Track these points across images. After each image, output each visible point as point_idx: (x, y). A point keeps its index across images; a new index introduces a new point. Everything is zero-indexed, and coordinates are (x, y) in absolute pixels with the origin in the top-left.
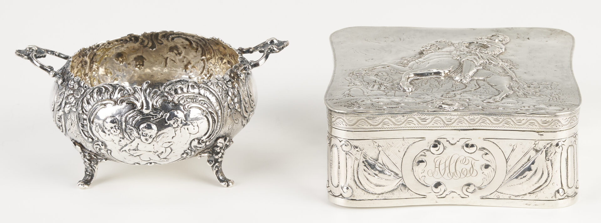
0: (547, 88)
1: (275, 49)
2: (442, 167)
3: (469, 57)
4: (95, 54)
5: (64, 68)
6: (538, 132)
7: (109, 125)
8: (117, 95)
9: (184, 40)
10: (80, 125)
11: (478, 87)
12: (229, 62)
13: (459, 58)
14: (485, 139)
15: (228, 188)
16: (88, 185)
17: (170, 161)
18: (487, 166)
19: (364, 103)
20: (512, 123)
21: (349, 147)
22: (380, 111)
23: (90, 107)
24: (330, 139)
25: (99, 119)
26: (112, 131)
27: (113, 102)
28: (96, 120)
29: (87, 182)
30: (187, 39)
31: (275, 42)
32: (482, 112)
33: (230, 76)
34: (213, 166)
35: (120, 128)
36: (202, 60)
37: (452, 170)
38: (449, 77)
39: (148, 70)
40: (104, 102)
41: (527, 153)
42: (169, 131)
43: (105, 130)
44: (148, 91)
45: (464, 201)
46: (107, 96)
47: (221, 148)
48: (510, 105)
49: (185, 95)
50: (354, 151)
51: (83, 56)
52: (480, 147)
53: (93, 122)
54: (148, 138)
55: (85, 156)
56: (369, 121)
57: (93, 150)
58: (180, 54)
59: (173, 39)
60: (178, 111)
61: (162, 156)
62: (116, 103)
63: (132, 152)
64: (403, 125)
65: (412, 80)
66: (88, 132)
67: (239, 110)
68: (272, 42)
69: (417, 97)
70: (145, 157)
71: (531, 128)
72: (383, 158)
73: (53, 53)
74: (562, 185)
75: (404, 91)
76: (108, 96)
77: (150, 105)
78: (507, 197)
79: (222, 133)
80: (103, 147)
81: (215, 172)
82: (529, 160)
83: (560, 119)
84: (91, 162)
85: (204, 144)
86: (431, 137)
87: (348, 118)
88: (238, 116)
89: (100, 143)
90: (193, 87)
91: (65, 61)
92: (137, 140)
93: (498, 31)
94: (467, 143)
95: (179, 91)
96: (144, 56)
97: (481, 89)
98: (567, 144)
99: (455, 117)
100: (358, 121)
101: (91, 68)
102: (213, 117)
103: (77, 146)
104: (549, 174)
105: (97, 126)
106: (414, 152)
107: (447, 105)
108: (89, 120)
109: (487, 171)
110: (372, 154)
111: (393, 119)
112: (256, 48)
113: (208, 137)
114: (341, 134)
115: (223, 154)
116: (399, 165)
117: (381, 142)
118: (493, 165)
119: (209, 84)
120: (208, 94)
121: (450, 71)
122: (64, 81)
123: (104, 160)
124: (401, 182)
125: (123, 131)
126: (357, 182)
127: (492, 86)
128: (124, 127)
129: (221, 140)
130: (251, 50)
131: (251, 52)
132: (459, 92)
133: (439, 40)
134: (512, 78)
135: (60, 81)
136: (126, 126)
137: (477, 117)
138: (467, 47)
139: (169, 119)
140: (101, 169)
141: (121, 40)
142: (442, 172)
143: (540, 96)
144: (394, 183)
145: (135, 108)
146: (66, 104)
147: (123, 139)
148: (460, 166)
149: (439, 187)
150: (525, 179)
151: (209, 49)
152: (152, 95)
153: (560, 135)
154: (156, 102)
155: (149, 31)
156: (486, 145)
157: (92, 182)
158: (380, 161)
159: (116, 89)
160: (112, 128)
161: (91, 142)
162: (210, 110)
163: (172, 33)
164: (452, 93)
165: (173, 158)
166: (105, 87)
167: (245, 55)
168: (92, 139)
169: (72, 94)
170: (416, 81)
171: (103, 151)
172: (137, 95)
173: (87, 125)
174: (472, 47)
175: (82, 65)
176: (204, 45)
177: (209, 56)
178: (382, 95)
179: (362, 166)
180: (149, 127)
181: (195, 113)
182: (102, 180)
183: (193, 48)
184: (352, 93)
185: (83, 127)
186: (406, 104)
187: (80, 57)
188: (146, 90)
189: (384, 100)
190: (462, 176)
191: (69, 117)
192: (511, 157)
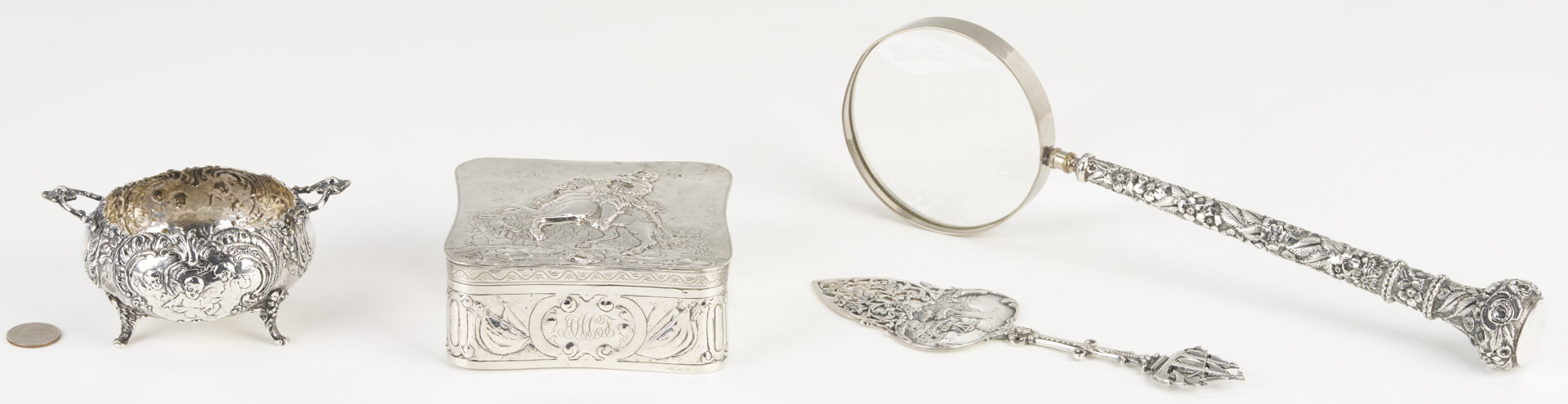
0: (695, 238)
1: (336, 190)
2: (575, 326)
3: (610, 201)
4: (131, 193)
5: (98, 212)
6: (681, 289)
7: (149, 279)
8: (159, 246)
9: (231, 176)
10: (117, 278)
11: (617, 235)
12: (282, 201)
13: (598, 200)
14: (622, 296)
15: (283, 346)
16: (126, 344)
17: (219, 317)
18: (625, 326)
19: (487, 254)
20: (653, 279)
21: (471, 302)
22: (505, 263)
23: (128, 258)
24: (449, 293)
25: (138, 271)
26: (153, 285)
27: (155, 254)
28: (135, 273)
29: (124, 340)
30: (234, 175)
31: (336, 181)
32: (619, 266)
33: (285, 221)
34: (266, 322)
35: (163, 282)
36: (252, 198)
37: (586, 329)
38: (586, 223)
39: (190, 211)
40: (144, 253)
41: (669, 312)
42: (216, 286)
43: (146, 285)
44: (194, 241)
45: (599, 364)
46: (147, 246)
47: (275, 302)
48: (652, 258)
49: (235, 245)
50: (475, 307)
51: (118, 196)
52: (617, 304)
53: (131, 275)
54: (193, 293)
55: (121, 311)
56: (493, 275)
57: (131, 306)
58: (226, 191)
59: (218, 175)
60: (228, 263)
61: (209, 313)
62: (157, 254)
63: (175, 309)
64: (531, 280)
65: (544, 227)
66: (126, 286)
67: (296, 260)
68: (332, 182)
69: (548, 248)
70: (191, 314)
71: (674, 285)
72: (508, 316)
73: (83, 193)
74: (709, 348)
75: (534, 239)
76: (149, 247)
77: (197, 257)
78: (647, 360)
79: (276, 286)
80: (143, 303)
81: (268, 328)
82: (671, 320)
83: (707, 275)
84: (129, 318)
85: (256, 299)
86: (563, 292)
87: (469, 270)
88: (295, 265)
89: (140, 299)
90: (244, 235)
91: (98, 203)
92: (182, 296)
93: (646, 165)
94: (602, 300)
95: (229, 241)
96: (186, 193)
97: (621, 238)
98: (714, 303)
99: (590, 272)
100: (480, 274)
101: (126, 208)
102: (266, 269)
103: (113, 301)
104: (693, 336)
105: (136, 280)
106: (544, 308)
107: (581, 257)
108: (128, 272)
109: (624, 331)
110: (496, 311)
111: (520, 274)
112: (314, 187)
113: (261, 291)
114: (463, 289)
115: (277, 308)
116: (527, 325)
117: (506, 298)
118: (631, 325)
119: (262, 232)
120: (260, 243)
121: (587, 216)
122: (98, 227)
123: (144, 317)
124: (528, 342)
125: (166, 285)
126: (480, 342)
127: (633, 234)
128: (166, 281)
129: (276, 294)
130: (308, 190)
131: (309, 192)
132: (595, 241)
133: (578, 177)
134: (657, 225)
135: (94, 228)
136: (169, 280)
137: (614, 272)
138: (609, 187)
139: (218, 272)
140: (140, 325)
141: (160, 176)
142: (575, 332)
143: (686, 247)
144: (520, 343)
145: (179, 260)
146: (100, 254)
147: (166, 294)
148: (594, 326)
149: (571, 348)
150: (667, 341)
151: (260, 186)
152: (198, 245)
153: (708, 293)
154: (203, 254)
155: (191, 167)
156: (624, 302)
157: (129, 340)
158: (505, 318)
159: (158, 239)
160: (153, 282)
161: (129, 297)
162: (264, 261)
163: (218, 168)
164: (587, 243)
165: (222, 314)
166: (145, 237)
167: (301, 196)
168: (131, 293)
169: (107, 243)
170: (548, 228)
171: (142, 307)
172: (181, 246)
173: (124, 278)
174: (614, 186)
175: (117, 206)
176: (254, 182)
177: (259, 194)
178: (509, 244)
179: (485, 324)
180: (195, 281)
181: (246, 264)
182: (141, 338)
183: (241, 184)
184: (475, 241)
185: (120, 280)
186: (536, 255)
187: (114, 197)
188: (191, 240)
189: (510, 250)
190: (597, 336)
191: (104, 269)
192: (651, 316)
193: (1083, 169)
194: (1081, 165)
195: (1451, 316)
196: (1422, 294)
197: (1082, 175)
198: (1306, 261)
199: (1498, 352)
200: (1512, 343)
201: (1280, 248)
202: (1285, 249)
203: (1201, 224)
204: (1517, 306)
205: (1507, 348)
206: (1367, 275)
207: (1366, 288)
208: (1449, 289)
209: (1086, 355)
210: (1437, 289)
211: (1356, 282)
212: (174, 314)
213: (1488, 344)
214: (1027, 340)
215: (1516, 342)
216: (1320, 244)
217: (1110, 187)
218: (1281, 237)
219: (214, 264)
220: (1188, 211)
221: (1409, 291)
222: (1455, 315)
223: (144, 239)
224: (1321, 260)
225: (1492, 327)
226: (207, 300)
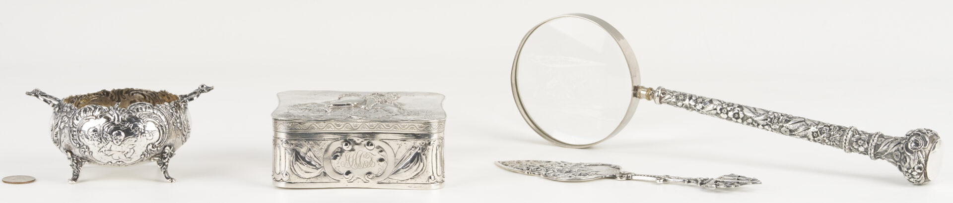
2: (351, 160)
3: (372, 97)
7: (91, 134)
10: (71, 135)
13: (364, 98)
14: (380, 140)
15: (172, 183)
16: (75, 181)
17: (133, 161)
18: (381, 159)
22: (309, 118)
23: (78, 122)
25: (84, 130)
26: (93, 138)
27: (94, 118)
28: (82, 131)
30: (143, 94)
33: (174, 105)
34: (161, 168)
35: (99, 135)
37: (358, 162)
40: (88, 118)
41: (409, 149)
42: (132, 137)
43: (88, 138)
44: (119, 109)
45: (366, 185)
47: (168, 154)
49: (144, 113)
51: (71, 99)
52: (377, 145)
53: (80, 133)
54: (118, 141)
55: (73, 161)
57: (79, 155)
59: (133, 94)
60: (139, 123)
61: (128, 156)
62: (96, 118)
63: (107, 153)
64: (324, 130)
66: (76, 140)
67: (180, 129)
70: (116, 156)
71: (411, 131)
74: (433, 174)
76: (91, 114)
77: (120, 119)
78: (396, 182)
79: (168, 142)
80: (87, 151)
81: (163, 172)
82: (410, 155)
83: (432, 125)
84: (77, 165)
85: (156, 149)
87: (287, 124)
88: (179, 132)
89: (85, 147)
92: (111, 144)
94: (368, 142)
95: (140, 111)
98: (436, 143)
99: (360, 124)
100: (294, 126)
102: (162, 129)
103: (69, 154)
104: (424, 165)
105: (83, 135)
106: (332, 148)
108: (78, 131)
109: (381, 163)
110: (303, 149)
111: (318, 125)
113: (159, 144)
114: (283, 136)
115: (168, 159)
116: (321, 158)
118: (386, 160)
120: (159, 113)
122: (60, 109)
123: (87, 162)
124: (323, 171)
125: (101, 137)
126: (293, 171)
127: (386, 111)
128: (101, 134)
129: (168, 148)
134: (400, 108)
135: (57, 109)
136: (103, 134)
137: (374, 124)
139: (133, 129)
140: (86, 170)
142: (351, 164)
144: (317, 172)
145: (110, 121)
146: (61, 122)
147: (101, 143)
148: (363, 160)
149: (349, 175)
150: (408, 168)
152: (121, 112)
154: (124, 117)
155: (116, 89)
156: (381, 144)
157: (78, 179)
158: (308, 155)
159: (96, 109)
160: (93, 135)
161: (78, 148)
162: (161, 125)
163: (132, 90)
164: (359, 113)
165: (135, 158)
166: (89, 108)
168: (80, 145)
169: (65, 115)
171: (86, 154)
172: (111, 112)
173: (76, 135)
174: (374, 95)
176: (154, 98)
180: (119, 134)
181: (150, 125)
183: (147, 100)
185: (73, 137)
186: (327, 116)
188: (117, 109)
190: (365, 167)
191: (63, 132)
192: (398, 153)
193: (658, 96)
194: (657, 93)
195: (886, 153)
196: (868, 143)
197: (657, 99)
198: (796, 133)
199: (916, 168)
200: (923, 162)
201: (780, 126)
202: (783, 126)
203: (731, 120)
204: (926, 139)
205: (921, 165)
206: (833, 135)
207: (833, 144)
208: (884, 138)
209: (664, 181)
210: (876, 138)
211: (827, 141)
212: (106, 157)
213: (909, 164)
214: (627, 177)
215: (926, 161)
216: (804, 121)
217: (675, 104)
218: (780, 120)
219: (130, 123)
220: (723, 111)
221: (859, 141)
222: (888, 152)
223: (88, 109)
224: (805, 130)
225: (912, 153)
226: (126, 146)
